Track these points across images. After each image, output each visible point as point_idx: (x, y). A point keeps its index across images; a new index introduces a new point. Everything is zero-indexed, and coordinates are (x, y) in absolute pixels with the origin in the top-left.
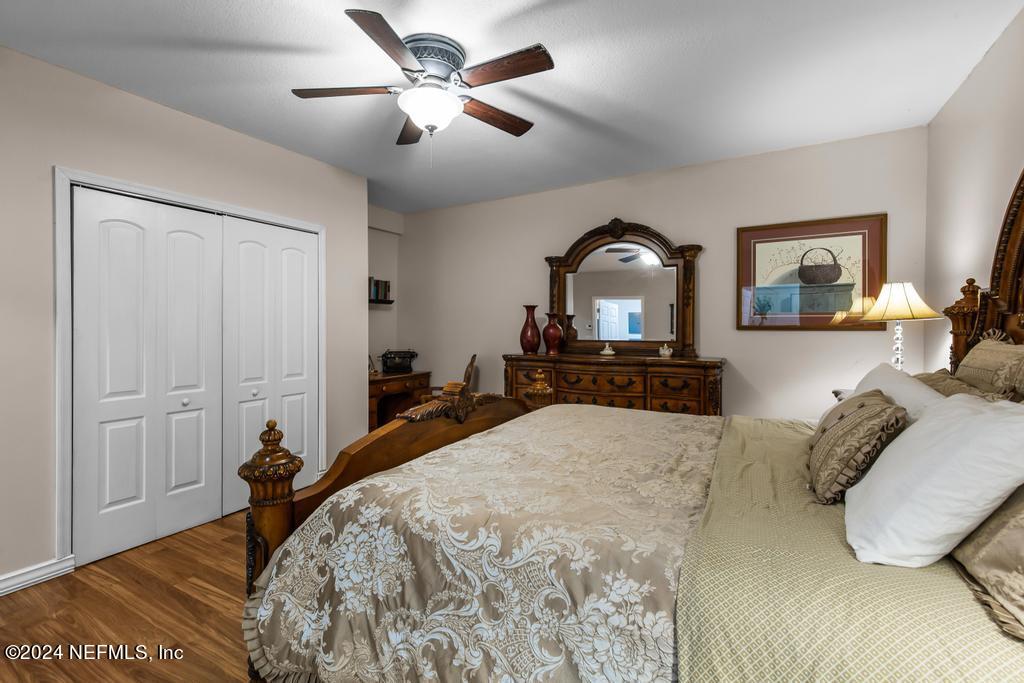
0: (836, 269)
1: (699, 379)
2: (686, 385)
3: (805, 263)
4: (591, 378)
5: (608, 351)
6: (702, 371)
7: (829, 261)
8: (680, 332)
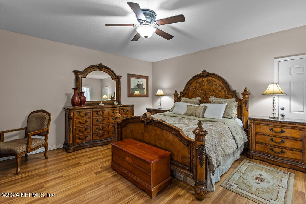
0: (142, 85)
1: (131, 109)
2: (128, 111)
3: (139, 84)
4: (108, 112)
5: (101, 104)
6: (131, 107)
7: (141, 84)
8: (117, 98)
